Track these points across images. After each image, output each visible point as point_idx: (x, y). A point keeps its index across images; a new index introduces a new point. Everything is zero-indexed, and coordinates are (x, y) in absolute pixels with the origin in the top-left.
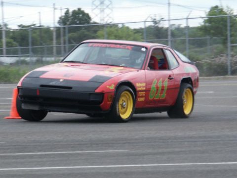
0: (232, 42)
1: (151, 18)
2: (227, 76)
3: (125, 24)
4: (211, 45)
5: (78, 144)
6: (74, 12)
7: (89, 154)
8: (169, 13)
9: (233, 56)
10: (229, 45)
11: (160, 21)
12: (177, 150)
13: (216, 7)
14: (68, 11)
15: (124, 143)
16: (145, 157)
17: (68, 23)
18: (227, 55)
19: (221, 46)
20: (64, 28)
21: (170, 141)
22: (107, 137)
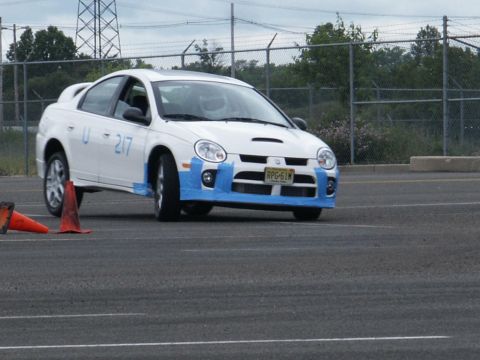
0: (359, 97)
1: (196, 46)
2: (348, 166)
3: (143, 60)
4: (315, 102)
5: (44, 301)
6: (41, 34)
7: (67, 320)
8: (232, 38)
9: (359, 125)
10: (352, 102)
11: (214, 55)
12: (243, 312)
13: (329, 26)
14: (28, 31)
15: (138, 299)
16: (180, 326)
17: (28, 57)
18: (349, 123)
19: (336, 105)
20: (21, 67)
21: (229, 294)
22: (103, 287)
